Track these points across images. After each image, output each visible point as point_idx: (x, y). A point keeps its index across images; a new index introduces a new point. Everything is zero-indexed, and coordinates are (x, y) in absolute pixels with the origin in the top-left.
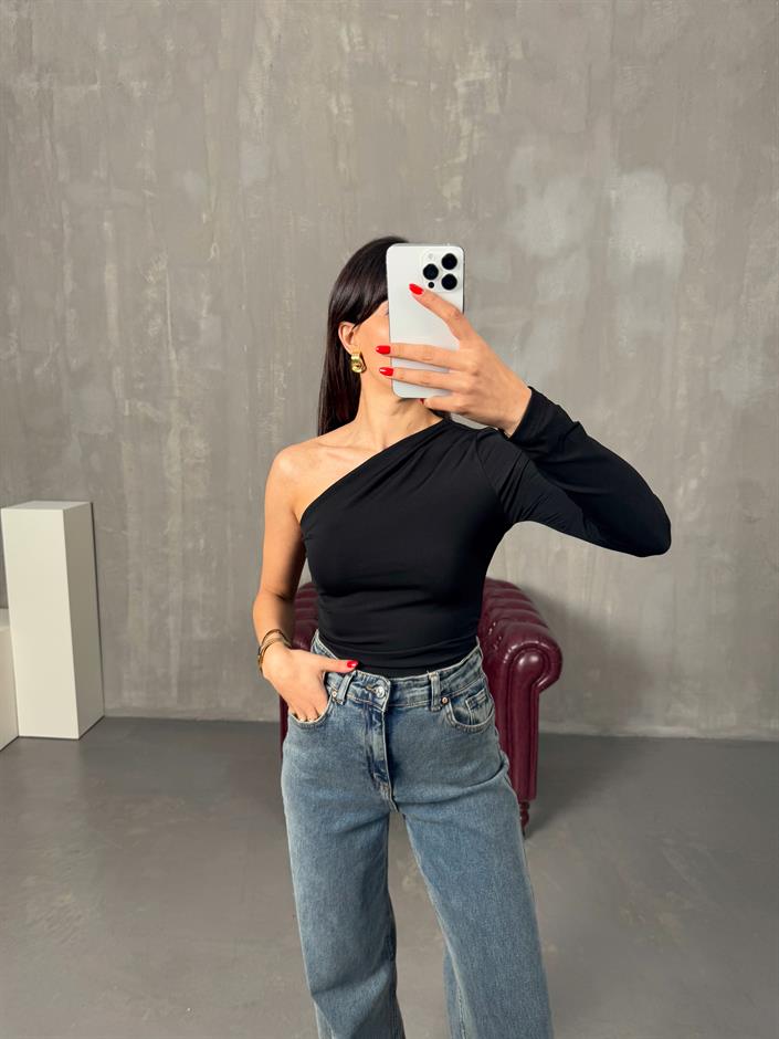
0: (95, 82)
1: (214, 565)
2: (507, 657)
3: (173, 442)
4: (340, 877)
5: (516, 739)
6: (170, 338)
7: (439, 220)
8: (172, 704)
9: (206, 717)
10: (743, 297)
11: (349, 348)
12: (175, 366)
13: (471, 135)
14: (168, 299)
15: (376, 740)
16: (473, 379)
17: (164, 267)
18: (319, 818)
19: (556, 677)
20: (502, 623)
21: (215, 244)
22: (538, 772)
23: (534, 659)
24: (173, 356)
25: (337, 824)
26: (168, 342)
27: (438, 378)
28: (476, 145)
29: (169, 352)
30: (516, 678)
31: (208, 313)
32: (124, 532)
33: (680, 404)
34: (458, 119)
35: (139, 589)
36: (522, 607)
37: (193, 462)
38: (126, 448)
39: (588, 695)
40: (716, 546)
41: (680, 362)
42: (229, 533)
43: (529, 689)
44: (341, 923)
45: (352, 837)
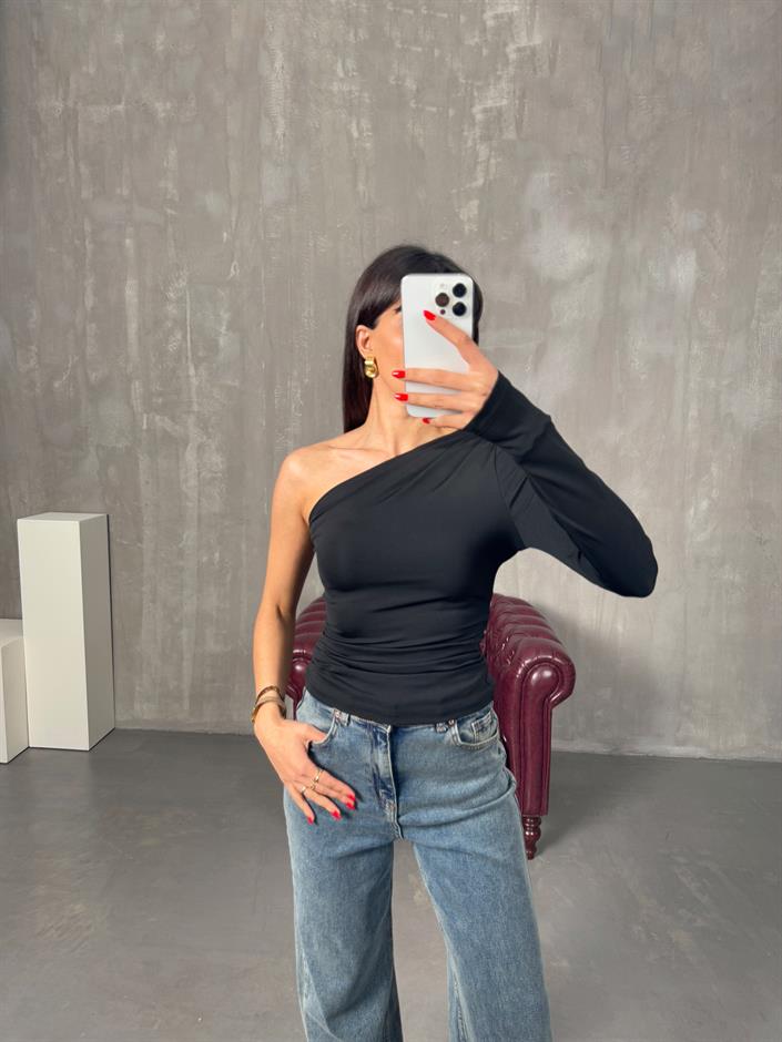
0: (119, 102)
1: (229, 577)
2: (520, 672)
3: (190, 456)
4: (344, 899)
5: (527, 755)
6: (189, 354)
7: (455, 242)
8: (183, 717)
9: (217, 730)
10: (754, 322)
11: (363, 352)
12: (194, 381)
13: (489, 160)
14: (188, 317)
15: (382, 760)
17: (185, 284)
18: (322, 841)
19: (569, 692)
20: (515, 639)
21: (235, 263)
22: (551, 788)
23: (548, 674)
24: (192, 372)
25: (340, 848)
26: (187, 358)
28: (493, 170)
29: (188, 368)
30: (529, 693)
31: (227, 330)
32: (139, 545)
33: (691, 426)
34: (476, 145)
35: (154, 602)
36: (535, 622)
37: (209, 475)
38: (144, 462)
39: (599, 713)
40: (727, 567)
41: (692, 385)
42: (244, 547)
43: (542, 703)
44: (346, 945)
45: (355, 859)
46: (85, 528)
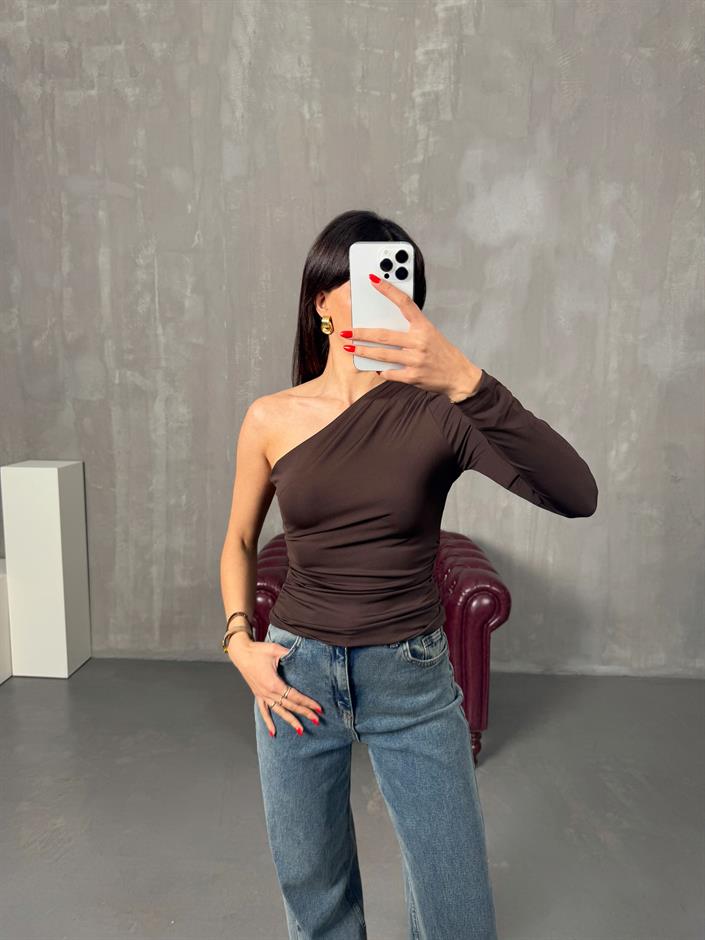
0: (93, 88)
1: (195, 518)
2: (461, 600)
3: (158, 407)
4: (306, 797)
5: (470, 674)
6: (158, 314)
8: (155, 647)
9: (185, 658)
10: (667, 283)
11: (320, 312)
12: (162, 339)
13: (427, 139)
14: (156, 281)
15: (340, 673)
16: (423, 355)
17: (153, 251)
18: (287, 744)
19: (506, 617)
20: (456, 570)
21: (199, 232)
23: (486, 601)
24: (160, 331)
25: (303, 749)
26: (155, 318)
27: (393, 354)
28: (431, 148)
29: (156, 327)
30: (470, 620)
31: (192, 292)
32: (113, 490)
33: (612, 376)
34: (416, 125)
35: (126, 541)
36: (474, 555)
37: (176, 425)
38: (116, 413)
39: (532, 637)
40: (645, 503)
41: (612, 339)
42: (208, 490)
43: (482, 628)
44: (307, 837)
45: (317, 761)
46: (63, 475)
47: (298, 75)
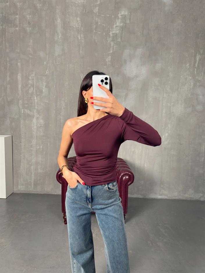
0: (17, 27)
1: (44, 153)
2: (120, 177)
3: (35, 120)
6: (35, 93)
7: (105, 67)
8: (32, 189)
9: (41, 193)
10: (179, 89)
11: (85, 97)
12: (36, 101)
13: (114, 46)
14: (35, 84)
16: (112, 105)
17: (34, 75)
19: (133, 182)
20: (119, 168)
21: (48, 70)
23: (127, 177)
24: (35, 98)
25: (78, 213)
26: (34, 94)
28: (115, 49)
29: (34, 97)
30: (123, 182)
31: (45, 87)
32: (20, 144)
33: (164, 115)
34: (110, 42)
35: (24, 159)
36: (124, 164)
37: (40, 125)
38: (22, 122)
39: (140, 187)
40: (172, 150)
41: (164, 104)
42: (49, 144)
43: (126, 185)
44: (79, 238)
45: (82, 217)
46: (6, 139)
47: (77, 26)
